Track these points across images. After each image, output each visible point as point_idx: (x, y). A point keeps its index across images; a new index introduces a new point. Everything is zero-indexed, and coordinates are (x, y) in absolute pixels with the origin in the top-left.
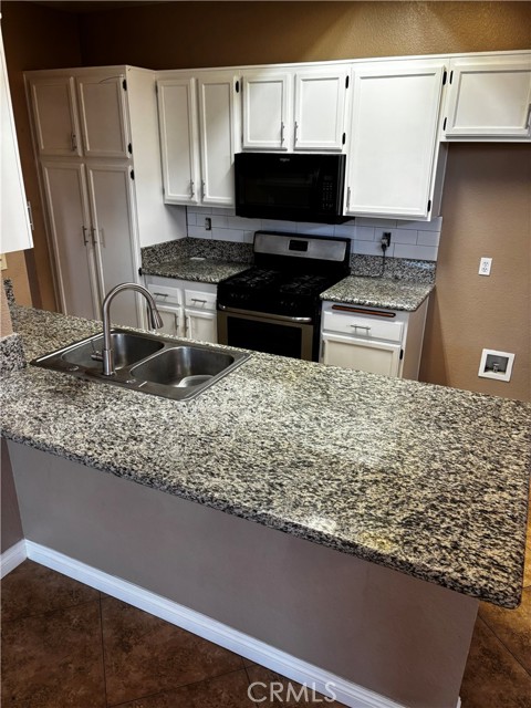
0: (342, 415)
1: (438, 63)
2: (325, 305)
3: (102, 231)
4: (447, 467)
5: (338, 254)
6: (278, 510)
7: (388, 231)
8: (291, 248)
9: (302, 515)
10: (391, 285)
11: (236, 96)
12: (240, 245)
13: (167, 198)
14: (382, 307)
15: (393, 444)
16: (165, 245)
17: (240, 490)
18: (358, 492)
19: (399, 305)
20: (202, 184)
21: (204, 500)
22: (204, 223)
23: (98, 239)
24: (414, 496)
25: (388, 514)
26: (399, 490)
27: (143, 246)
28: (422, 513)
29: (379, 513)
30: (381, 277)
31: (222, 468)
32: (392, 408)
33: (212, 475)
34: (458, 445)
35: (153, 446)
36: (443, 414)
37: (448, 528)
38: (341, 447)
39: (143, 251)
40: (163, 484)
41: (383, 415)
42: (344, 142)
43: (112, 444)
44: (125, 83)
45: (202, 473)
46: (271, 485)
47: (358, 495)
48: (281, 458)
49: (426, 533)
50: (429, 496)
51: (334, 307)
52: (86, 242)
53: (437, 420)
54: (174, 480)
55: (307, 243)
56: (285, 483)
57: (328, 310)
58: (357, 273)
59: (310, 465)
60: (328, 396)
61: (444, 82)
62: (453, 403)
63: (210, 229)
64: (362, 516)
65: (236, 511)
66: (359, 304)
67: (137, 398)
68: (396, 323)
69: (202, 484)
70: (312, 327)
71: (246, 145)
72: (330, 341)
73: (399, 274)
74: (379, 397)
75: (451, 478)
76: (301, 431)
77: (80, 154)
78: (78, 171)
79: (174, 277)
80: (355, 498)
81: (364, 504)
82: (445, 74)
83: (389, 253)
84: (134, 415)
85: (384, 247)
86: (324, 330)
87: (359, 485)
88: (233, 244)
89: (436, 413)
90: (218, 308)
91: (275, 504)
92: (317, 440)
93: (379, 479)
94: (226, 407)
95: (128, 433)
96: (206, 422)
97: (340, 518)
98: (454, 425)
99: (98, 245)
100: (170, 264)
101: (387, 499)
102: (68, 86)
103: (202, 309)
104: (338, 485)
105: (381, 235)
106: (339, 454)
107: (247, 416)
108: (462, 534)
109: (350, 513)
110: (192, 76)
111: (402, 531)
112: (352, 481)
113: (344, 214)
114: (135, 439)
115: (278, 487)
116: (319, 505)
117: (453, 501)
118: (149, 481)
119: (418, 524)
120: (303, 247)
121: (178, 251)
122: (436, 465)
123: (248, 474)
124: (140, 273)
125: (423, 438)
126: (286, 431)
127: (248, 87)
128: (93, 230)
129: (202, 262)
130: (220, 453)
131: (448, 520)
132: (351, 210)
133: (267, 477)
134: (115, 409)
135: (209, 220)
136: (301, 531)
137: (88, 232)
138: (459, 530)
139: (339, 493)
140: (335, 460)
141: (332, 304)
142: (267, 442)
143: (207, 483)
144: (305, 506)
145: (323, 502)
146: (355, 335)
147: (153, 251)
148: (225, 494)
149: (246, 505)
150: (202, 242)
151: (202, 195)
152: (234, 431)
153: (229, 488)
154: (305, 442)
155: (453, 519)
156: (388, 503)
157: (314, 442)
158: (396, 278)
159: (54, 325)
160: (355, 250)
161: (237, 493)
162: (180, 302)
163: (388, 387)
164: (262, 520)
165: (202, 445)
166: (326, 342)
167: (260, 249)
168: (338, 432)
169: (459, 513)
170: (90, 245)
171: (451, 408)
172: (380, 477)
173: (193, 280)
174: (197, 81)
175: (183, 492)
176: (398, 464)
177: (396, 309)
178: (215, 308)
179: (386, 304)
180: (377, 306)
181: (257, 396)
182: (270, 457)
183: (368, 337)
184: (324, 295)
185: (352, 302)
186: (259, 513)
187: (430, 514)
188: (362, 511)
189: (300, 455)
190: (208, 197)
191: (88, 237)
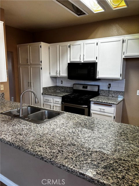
0: (89, 130)
1: (121, 38)
2: (92, 102)
3: (33, 83)
4: (123, 148)
5: (96, 89)
6: (59, 159)
7: (110, 83)
8: (83, 88)
9: (67, 162)
10: (111, 98)
11: (69, 49)
12: (70, 88)
13: (51, 75)
14: (108, 103)
15: (105, 140)
16: (50, 87)
17: (48, 152)
18: (89, 155)
19: (113, 103)
20: (60, 71)
21: (35, 155)
22: (61, 82)
23: (32, 85)
24: (109, 157)
25: (99, 163)
26: (104, 155)
27: (43, 87)
28: (112, 164)
29: (95, 163)
30: (108, 96)
31: (44, 144)
32: (106, 129)
33: (40, 146)
34: (127, 141)
35: (25, 137)
36: (123, 131)
37: (121, 170)
38: (86, 140)
39: (43, 88)
40: (23, 149)
41: (103, 131)
42: (97, 59)
43: (13, 135)
44: (41, 46)
45: (37, 146)
46: (59, 151)
47: (89, 156)
48: (65, 142)
49: (112, 172)
50: (115, 158)
51: (94, 103)
52: (29, 86)
53: (121, 133)
54: (27, 148)
55: (87, 87)
56: (64, 151)
57: (92, 104)
58: (102, 95)
59: (75, 145)
60: (86, 125)
61: (123, 43)
62: (127, 128)
63: (62, 83)
64: (89, 163)
65: (44, 159)
66: (101, 102)
67: (26, 123)
68: (112, 108)
69: (35, 149)
70: (88, 109)
71: (71, 61)
72: (93, 113)
73: (114, 95)
74: (103, 126)
75: (124, 152)
76: (74, 134)
77: (29, 64)
78: (28, 68)
79: (51, 95)
80: (88, 157)
81: (90, 159)
82: (123, 41)
83: (110, 89)
84: (23, 128)
85: (109, 88)
86: (92, 110)
87: (90, 152)
88: (68, 87)
89: (121, 131)
90: (62, 103)
91: (59, 157)
92: (79, 137)
93: (98, 151)
94: (52, 126)
95: (19, 132)
96: (45, 130)
97: (80, 164)
98: (127, 135)
99: (32, 87)
100: (51, 92)
101: (99, 158)
102: (27, 48)
103: (58, 104)
104: (83, 152)
105: (108, 84)
106: (85, 142)
107: (58, 129)
108: (126, 173)
109: (85, 162)
110: (58, 45)
111: (103, 170)
112: (88, 151)
113: (97, 78)
114: (20, 134)
115: (61, 152)
116: (74, 158)
117: (124, 160)
118: (19, 147)
119: (110, 168)
120: (86, 88)
121: (53, 89)
122: (119, 147)
123: (52, 147)
124: (42, 94)
125: (115, 138)
126: (69, 134)
127: (72, 46)
128: (31, 83)
129: (59, 92)
130: (45, 140)
131: (121, 167)
132: (99, 77)
133: (59, 148)
134: (18, 126)
135: (62, 81)
136: (65, 168)
137: (30, 83)
138: (125, 171)
139: (82, 155)
140: (84, 144)
141: (93, 102)
142: (62, 137)
143: (38, 149)
144: (69, 159)
145: (76, 158)
146: (100, 111)
147: (46, 88)
148: (42, 153)
149: (48, 157)
150: (60, 87)
151: (60, 74)
152: (53, 133)
153: (44, 151)
154: (75, 138)
155: (123, 167)
156: (99, 159)
157: (78, 138)
158: (113, 96)
159: (13, 105)
160: (101, 88)
161: (46, 153)
162: (52, 102)
163: (106, 123)
164: (52, 163)
165: (41, 137)
166: (92, 113)
167: (75, 88)
168: (87, 135)
169: (126, 165)
170: (30, 87)
171: (126, 130)
172: (98, 150)
173: (56, 96)
174: (59, 46)
175: (29, 152)
176: (105, 146)
177: (112, 104)
178: (61, 104)
179: (109, 102)
180: (106, 103)
181: (63, 124)
182: (62, 142)
183: (104, 112)
184: (91, 100)
185: (99, 102)
186: (52, 160)
187: (115, 165)
188: (89, 162)
189: (72, 142)
190: (61, 75)
191: (29, 85)
